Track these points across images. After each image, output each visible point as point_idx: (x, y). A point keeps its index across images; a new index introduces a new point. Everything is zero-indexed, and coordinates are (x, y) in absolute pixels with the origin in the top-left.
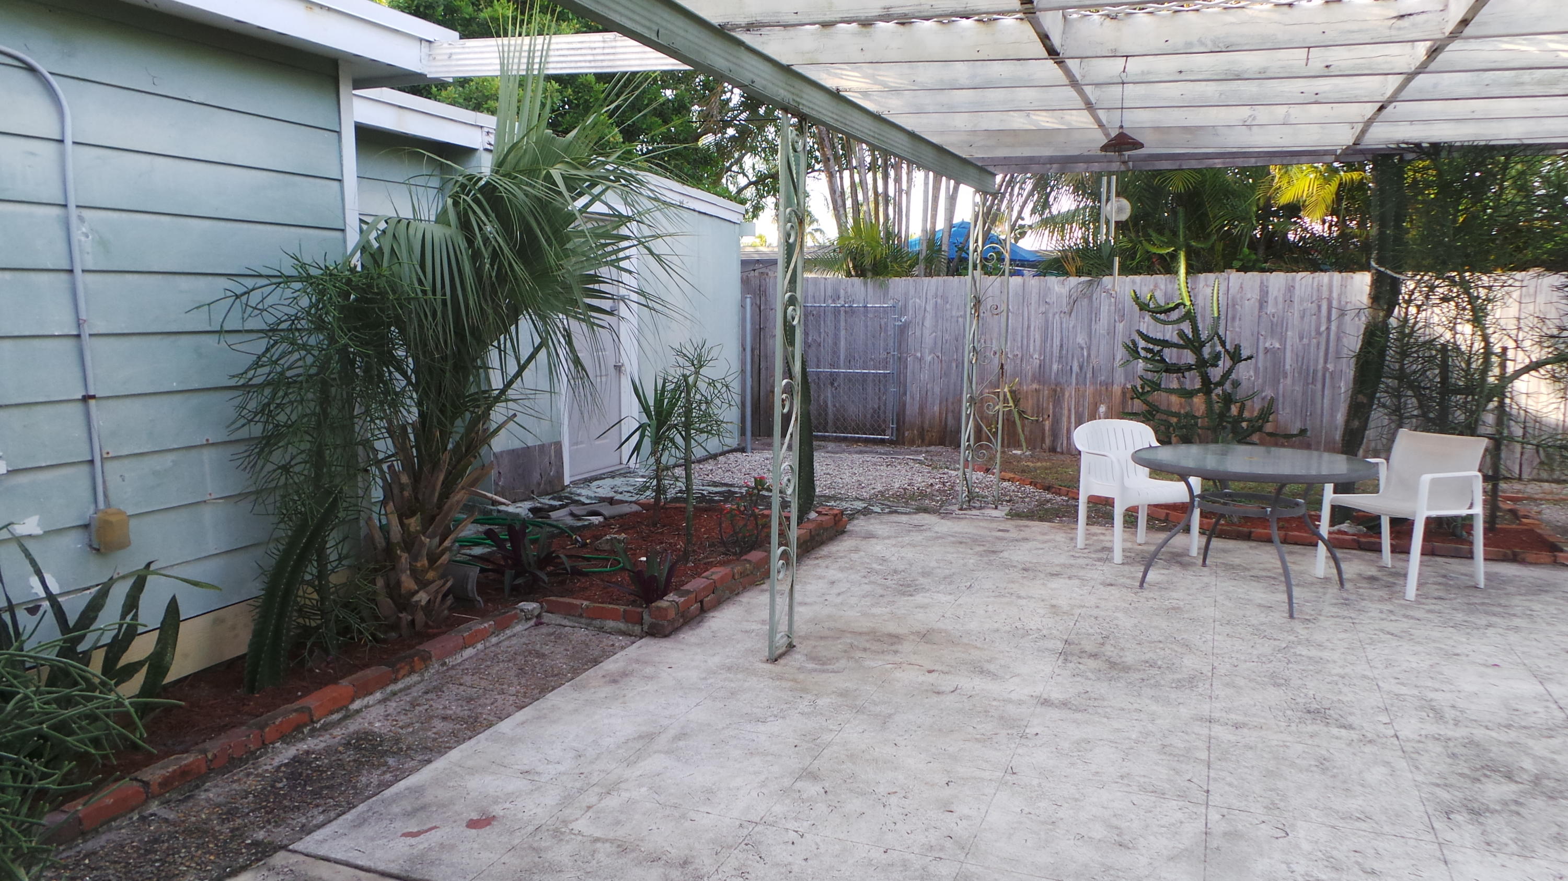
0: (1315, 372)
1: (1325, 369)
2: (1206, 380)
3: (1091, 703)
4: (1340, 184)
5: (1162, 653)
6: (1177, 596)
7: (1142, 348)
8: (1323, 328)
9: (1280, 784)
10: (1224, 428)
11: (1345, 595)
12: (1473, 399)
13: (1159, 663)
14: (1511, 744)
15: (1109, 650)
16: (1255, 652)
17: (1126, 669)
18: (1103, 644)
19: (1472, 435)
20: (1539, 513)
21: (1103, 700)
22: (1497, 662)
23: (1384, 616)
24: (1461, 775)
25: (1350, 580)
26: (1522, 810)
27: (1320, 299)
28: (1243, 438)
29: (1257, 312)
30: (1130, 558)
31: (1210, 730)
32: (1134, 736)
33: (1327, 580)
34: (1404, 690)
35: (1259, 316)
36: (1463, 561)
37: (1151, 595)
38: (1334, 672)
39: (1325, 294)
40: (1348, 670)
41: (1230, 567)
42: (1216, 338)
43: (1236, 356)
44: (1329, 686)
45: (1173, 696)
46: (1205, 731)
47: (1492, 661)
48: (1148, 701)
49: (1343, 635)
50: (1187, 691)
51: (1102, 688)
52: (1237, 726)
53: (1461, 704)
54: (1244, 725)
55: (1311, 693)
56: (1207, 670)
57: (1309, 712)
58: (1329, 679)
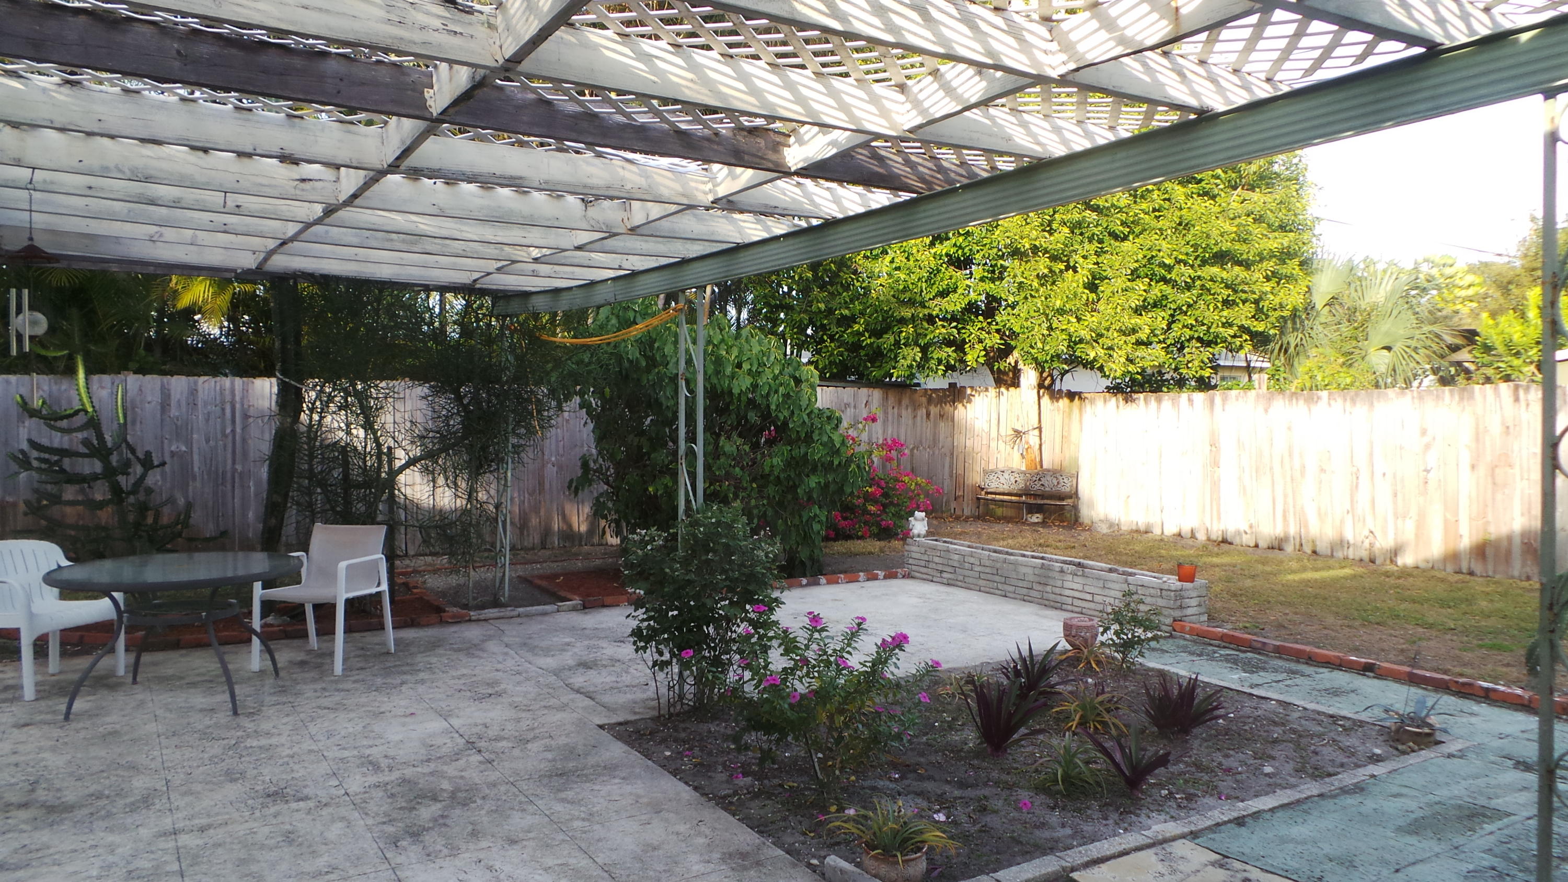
0: (224, 473)
1: (234, 471)
2: (116, 490)
3: (34, 855)
4: (234, 294)
5: (107, 782)
6: (112, 720)
7: (36, 459)
8: (228, 431)
9: (254, 868)
10: (140, 537)
11: (280, 683)
12: (371, 492)
13: (107, 792)
14: (432, 774)
15: (41, 795)
16: (206, 756)
17: (69, 808)
18: (33, 790)
19: (373, 524)
20: (424, 582)
21: (48, 848)
22: (413, 711)
23: (319, 694)
24: (400, 808)
25: (283, 669)
26: (448, 821)
27: (223, 402)
28: (161, 548)
29: (159, 416)
30: (44, 692)
31: (176, 840)
32: (95, 873)
33: (262, 672)
34: (346, 754)
35: (162, 420)
36: (375, 633)
37: (81, 725)
38: (284, 754)
39: (228, 398)
40: (295, 749)
41: (164, 680)
42: (124, 445)
43: (147, 463)
44: (282, 768)
45: (129, 820)
46: (171, 844)
47: (409, 711)
48: (102, 834)
49: (285, 720)
50: (144, 811)
51: (44, 836)
52: (202, 829)
53: (391, 753)
54: (209, 826)
55: (267, 778)
56: (160, 785)
57: (269, 796)
58: (281, 762)
